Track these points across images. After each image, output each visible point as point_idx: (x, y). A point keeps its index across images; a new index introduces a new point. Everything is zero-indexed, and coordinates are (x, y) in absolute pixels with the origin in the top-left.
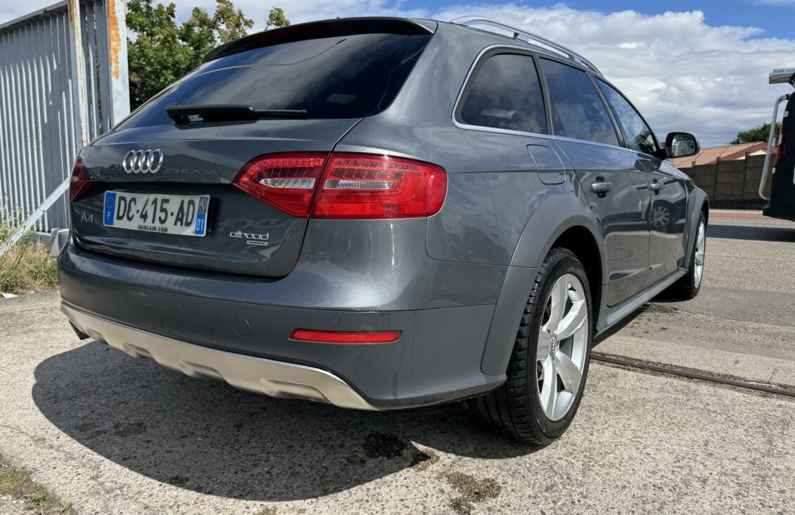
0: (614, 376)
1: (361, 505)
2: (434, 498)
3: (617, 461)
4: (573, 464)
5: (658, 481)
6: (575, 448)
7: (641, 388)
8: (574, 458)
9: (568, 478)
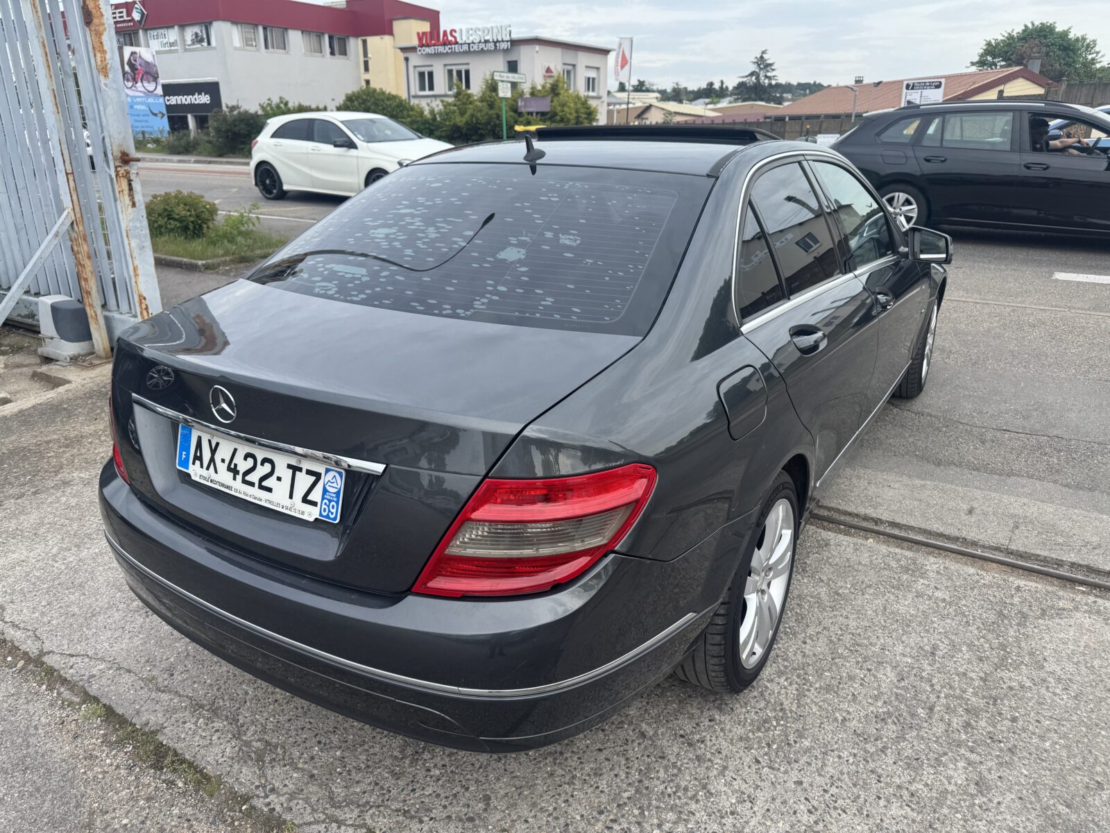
0: (827, 545)
1: (555, 759)
2: (635, 744)
3: (834, 682)
4: (785, 688)
5: (881, 710)
6: (786, 663)
7: (860, 563)
8: (786, 680)
9: (782, 710)
